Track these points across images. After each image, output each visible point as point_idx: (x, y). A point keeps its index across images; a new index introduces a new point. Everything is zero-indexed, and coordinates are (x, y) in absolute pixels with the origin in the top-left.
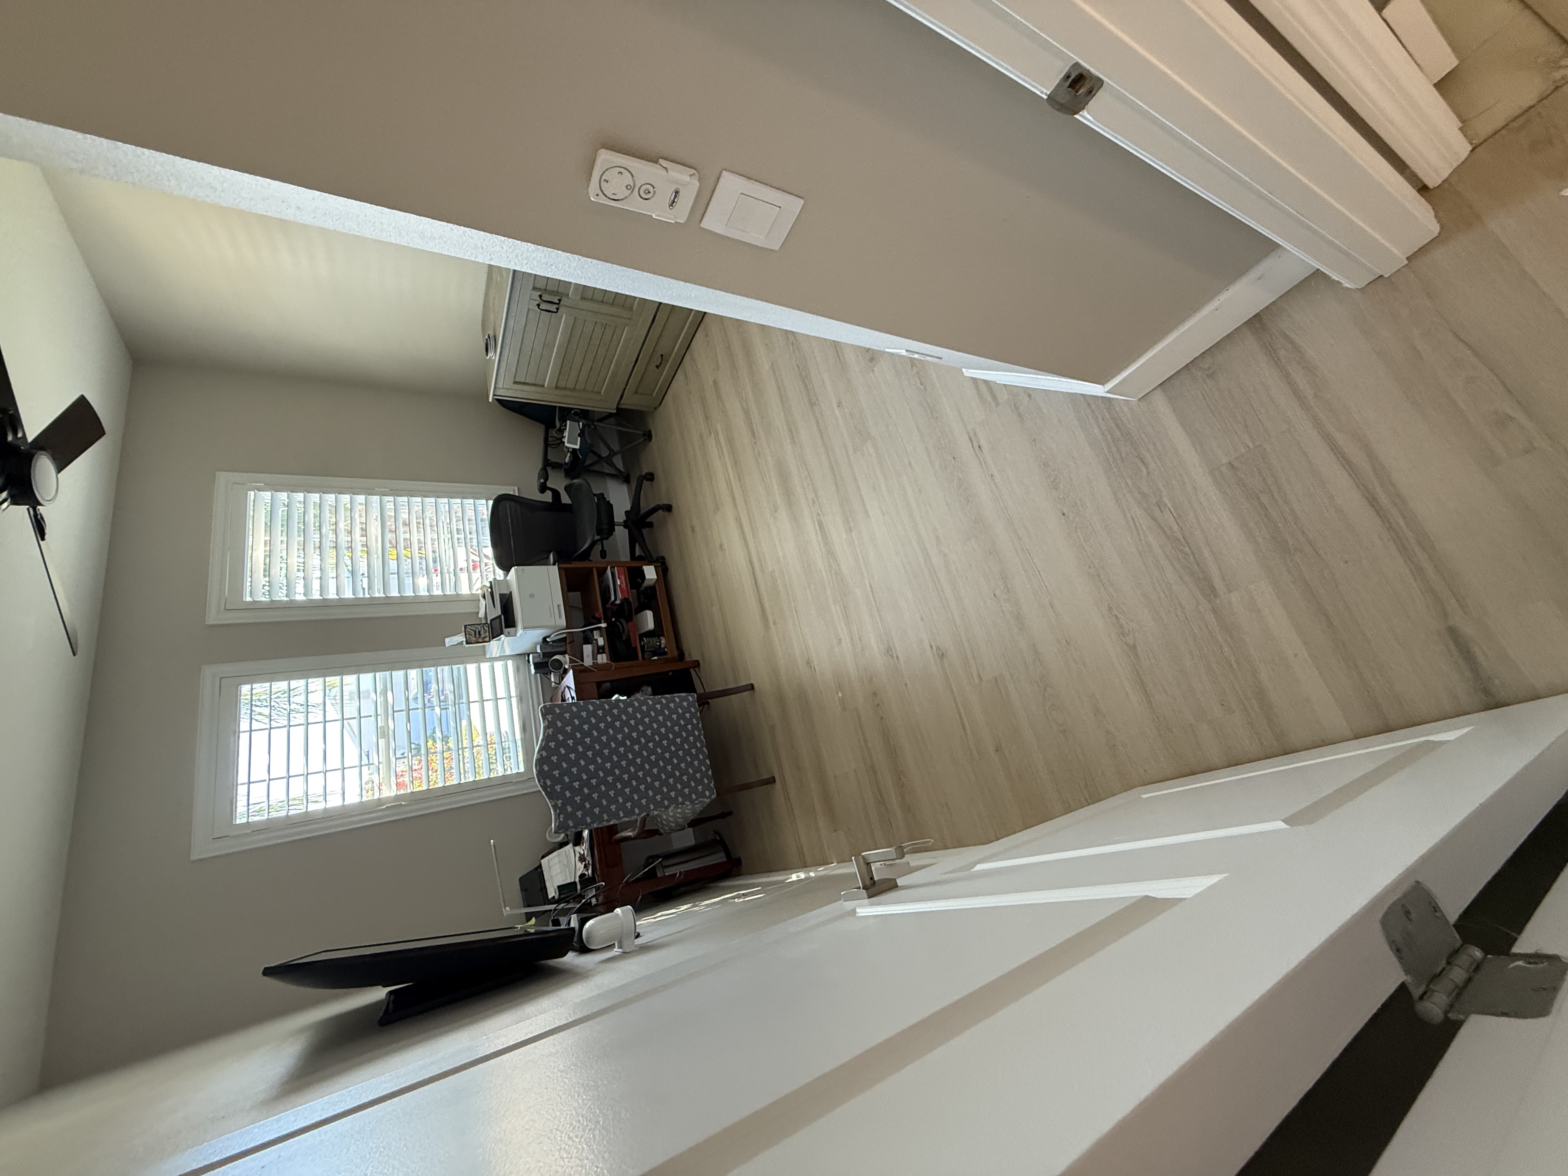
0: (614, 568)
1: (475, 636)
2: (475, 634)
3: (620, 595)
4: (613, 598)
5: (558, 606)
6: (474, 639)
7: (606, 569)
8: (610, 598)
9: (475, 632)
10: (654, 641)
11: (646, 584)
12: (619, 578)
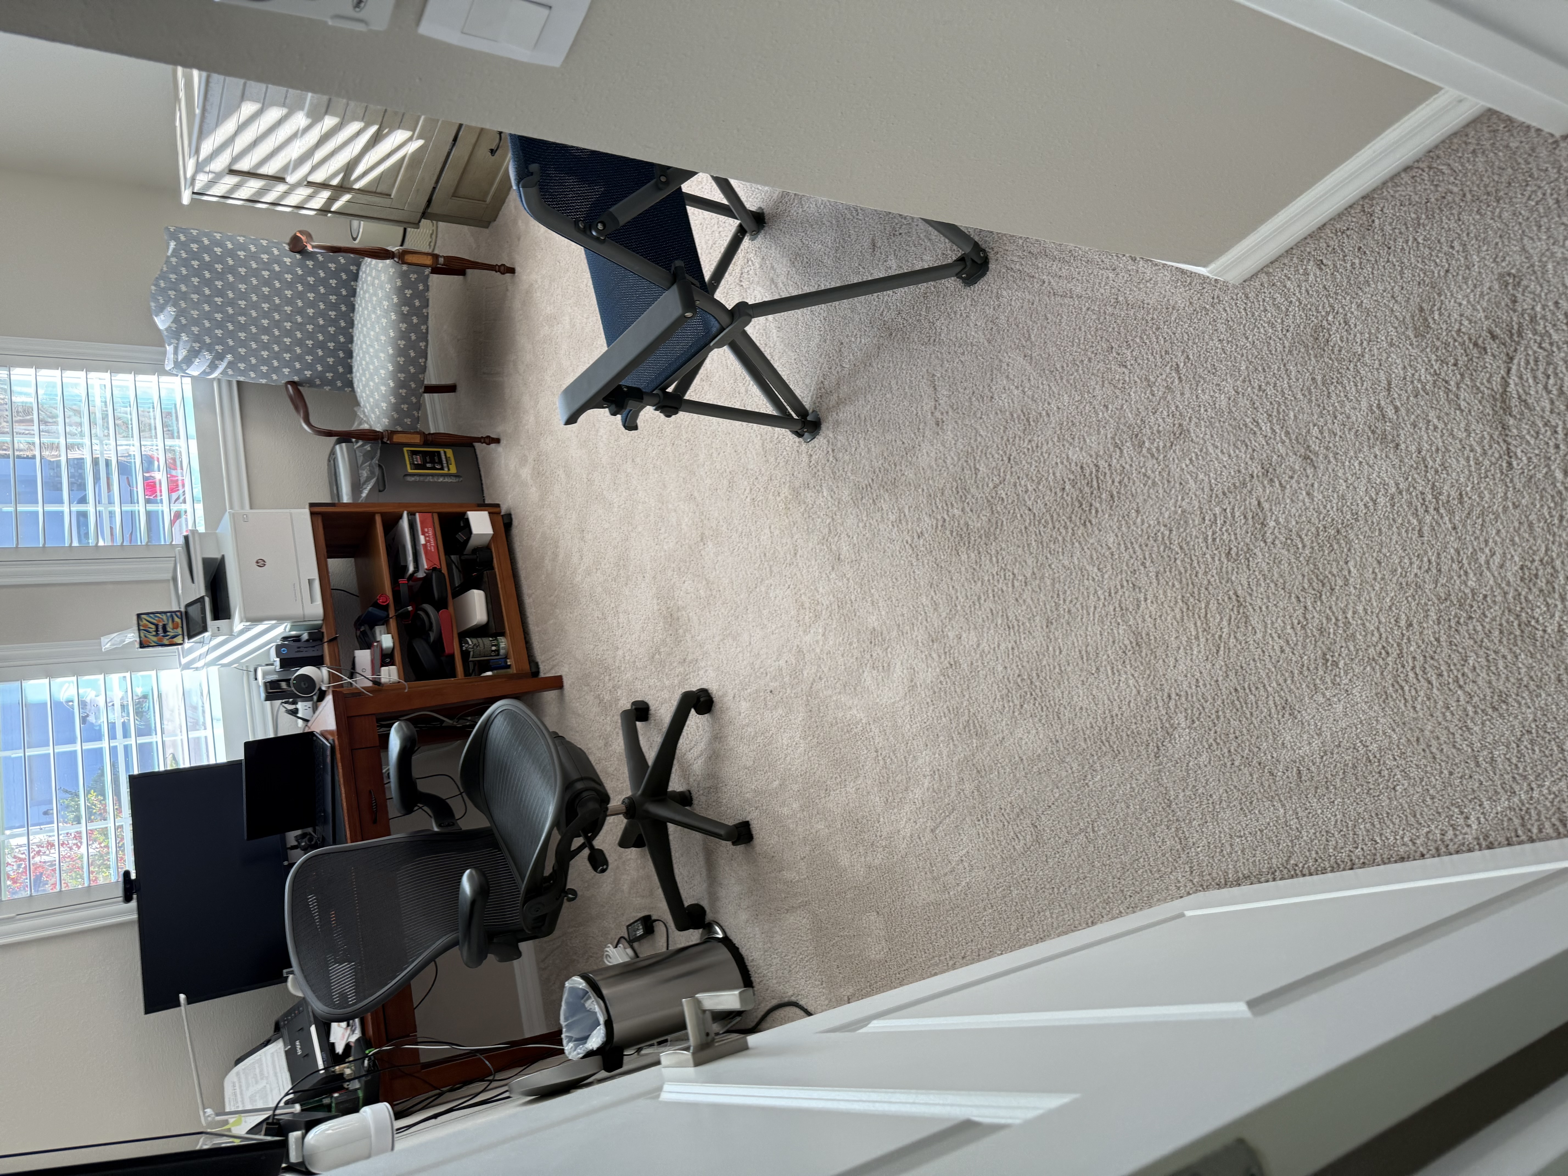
0: (414, 514)
1: (157, 635)
2: (157, 631)
3: (425, 564)
4: (411, 569)
5: (310, 582)
6: (155, 639)
7: (400, 517)
8: (406, 568)
9: (157, 626)
10: (486, 642)
11: (473, 542)
12: (423, 534)
